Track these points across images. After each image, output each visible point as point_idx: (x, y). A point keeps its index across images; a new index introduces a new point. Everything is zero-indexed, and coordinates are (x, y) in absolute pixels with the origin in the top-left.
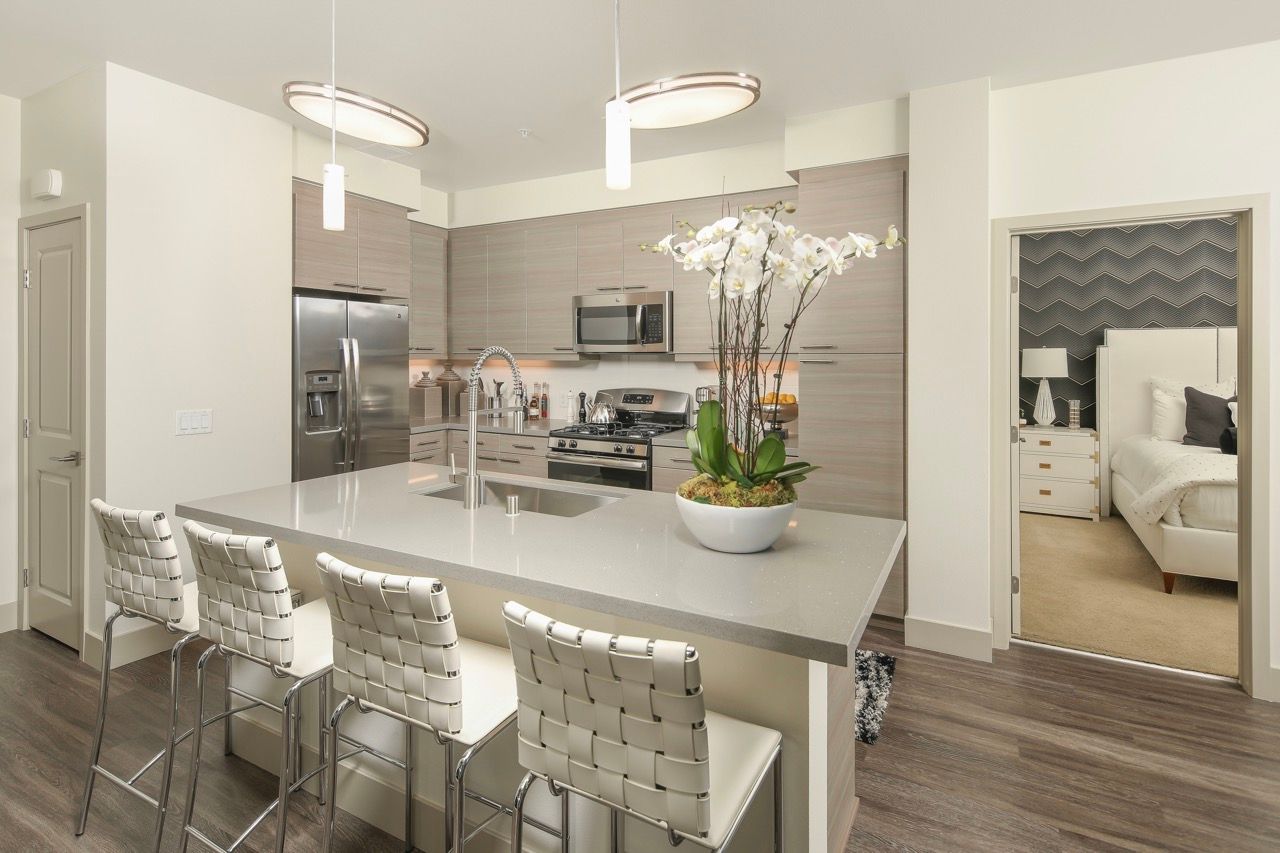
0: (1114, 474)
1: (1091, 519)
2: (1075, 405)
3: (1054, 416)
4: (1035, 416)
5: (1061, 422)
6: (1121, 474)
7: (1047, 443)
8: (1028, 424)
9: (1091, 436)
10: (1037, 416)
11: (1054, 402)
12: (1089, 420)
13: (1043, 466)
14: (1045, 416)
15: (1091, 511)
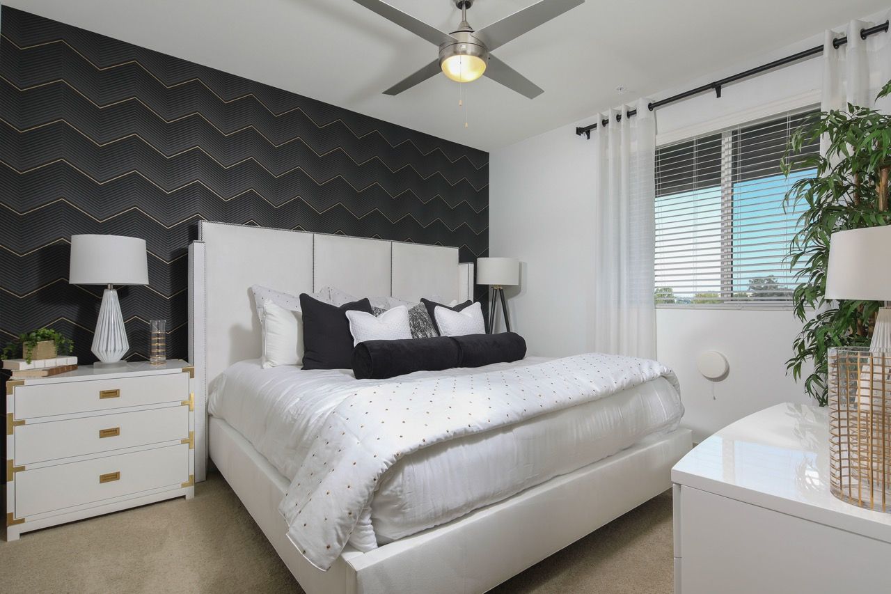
0: (213, 420)
1: (184, 497)
2: (159, 329)
3: (126, 347)
4: (94, 349)
5: (138, 353)
6: (223, 419)
7: (114, 393)
8: (81, 363)
9: (184, 371)
10: (98, 348)
11: (126, 325)
12: (179, 348)
13: (105, 433)
14: (111, 347)
15: (184, 486)
